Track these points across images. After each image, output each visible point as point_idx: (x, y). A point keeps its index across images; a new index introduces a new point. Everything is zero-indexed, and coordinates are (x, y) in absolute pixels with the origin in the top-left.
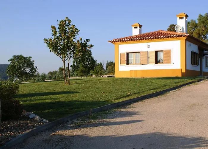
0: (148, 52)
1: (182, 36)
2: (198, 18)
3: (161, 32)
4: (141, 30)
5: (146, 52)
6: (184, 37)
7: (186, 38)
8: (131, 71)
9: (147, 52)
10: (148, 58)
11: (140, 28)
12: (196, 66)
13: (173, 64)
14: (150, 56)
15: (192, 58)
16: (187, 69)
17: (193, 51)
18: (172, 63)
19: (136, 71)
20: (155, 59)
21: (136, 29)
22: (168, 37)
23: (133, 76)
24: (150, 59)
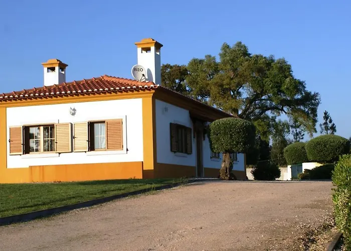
0: (72, 125)
1: (144, 89)
2: (221, 52)
3: (106, 79)
4: (64, 75)
5: (67, 124)
6: (149, 90)
7: (154, 94)
8: (31, 167)
9: (70, 125)
10: (73, 137)
11: (62, 71)
12: (185, 155)
13: (127, 150)
14: (76, 133)
15: (171, 137)
16: (158, 161)
17: (175, 123)
18: (125, 148)
19: (42, 168)
20: (88, 141)
21: (51, 73)
22: (115, 91)
23: (37, 179)
24: (76, 141)
